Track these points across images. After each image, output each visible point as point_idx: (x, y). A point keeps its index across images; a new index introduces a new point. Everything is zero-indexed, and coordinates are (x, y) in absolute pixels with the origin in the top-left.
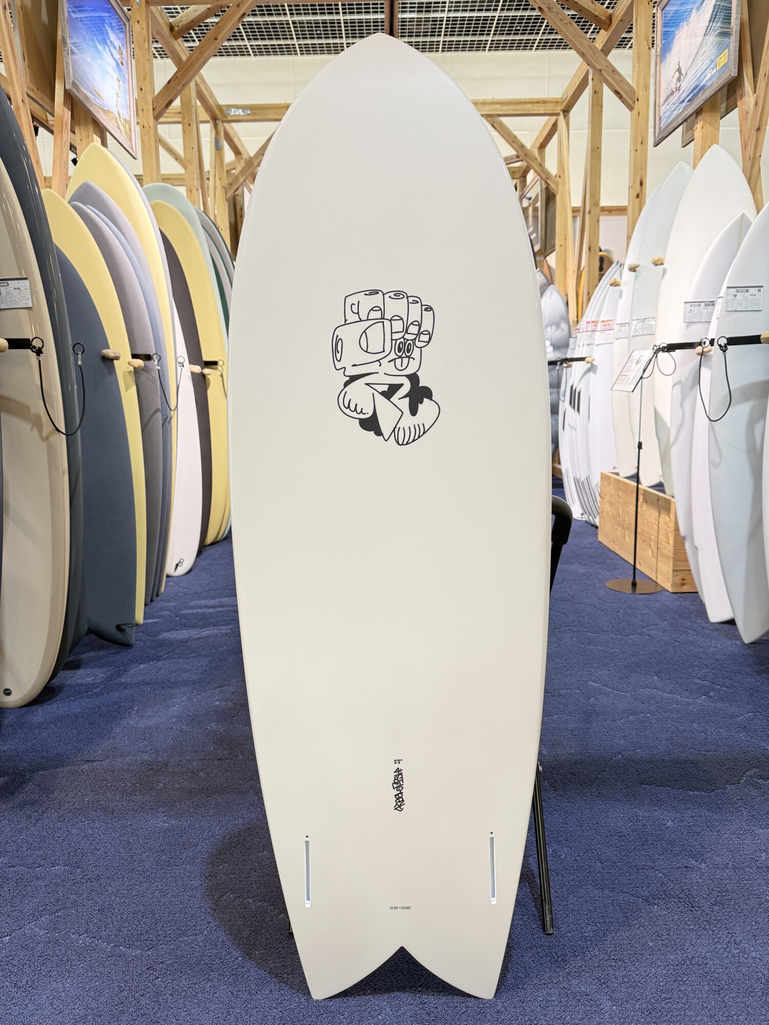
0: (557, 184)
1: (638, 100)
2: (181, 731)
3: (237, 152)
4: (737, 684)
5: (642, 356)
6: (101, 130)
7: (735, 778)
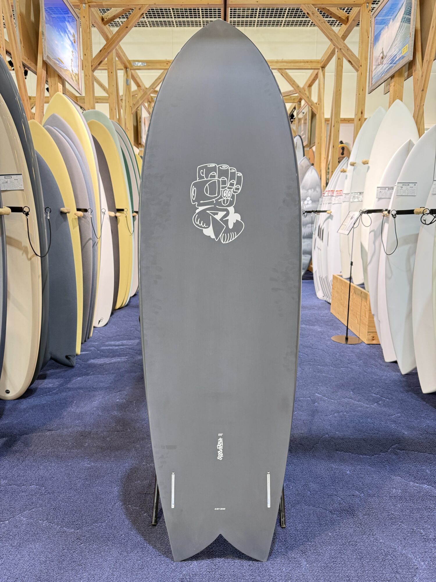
0: (317, 108)
1: (361, 66)
2: (98, 415)
3: (138, 86)
4: (394, 397)
5: (354, 215)
6: (62, 81)
7: (386, 449)
